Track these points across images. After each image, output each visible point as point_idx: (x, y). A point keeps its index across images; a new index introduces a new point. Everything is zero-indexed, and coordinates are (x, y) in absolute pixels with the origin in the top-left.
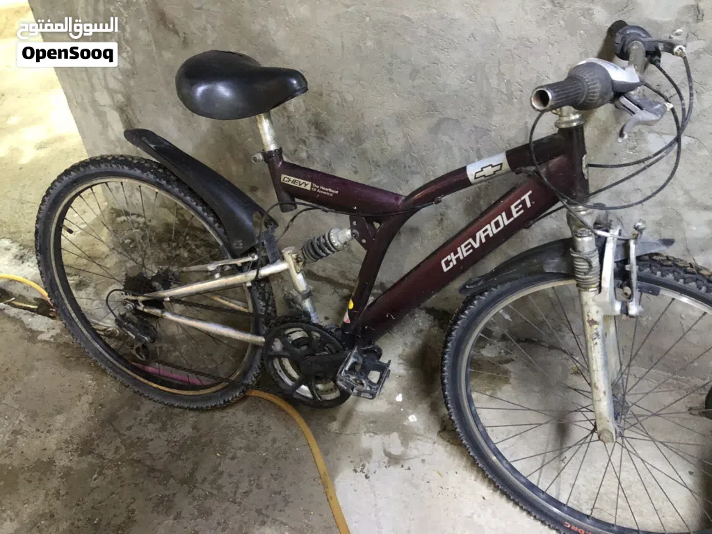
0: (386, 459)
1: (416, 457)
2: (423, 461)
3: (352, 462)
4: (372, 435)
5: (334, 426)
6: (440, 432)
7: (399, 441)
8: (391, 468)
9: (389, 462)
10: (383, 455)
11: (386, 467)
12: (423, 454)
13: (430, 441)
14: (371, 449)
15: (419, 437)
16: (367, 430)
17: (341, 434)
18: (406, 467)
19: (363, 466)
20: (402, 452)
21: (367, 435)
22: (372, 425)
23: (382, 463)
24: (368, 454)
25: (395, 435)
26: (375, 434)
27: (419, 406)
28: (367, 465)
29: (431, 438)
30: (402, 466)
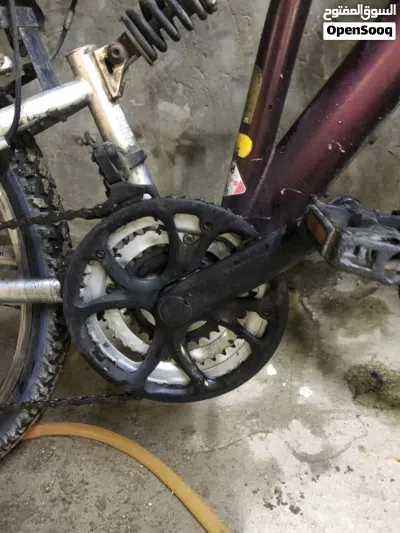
0: (306, 466)
1: (348, 446)
2: (361, 448)
3: (255, 492)
4: (263, 435)
5: (197, 442)
6: (354, 398)
7: (309, 431)
8: (323, 478)
9: (313, 470)
10: (298, 462)
11: (313, 479)
12: (355, 439)
13: (350, 414)
14: (273, 459)
15: (332, 415)
16: (252, 430)
17: (212, 451)
18: (343, 468)
19: (276, 492)
20: (323, 446)
21: (255, 437)
22: (254, 421)
23: (304, 476)
24: (273, 469)
25: (296, 424)
26: (267, 432)
27: (304, 372)
28: (282, 487)
29: (349, 411)
30: (338, 469)
